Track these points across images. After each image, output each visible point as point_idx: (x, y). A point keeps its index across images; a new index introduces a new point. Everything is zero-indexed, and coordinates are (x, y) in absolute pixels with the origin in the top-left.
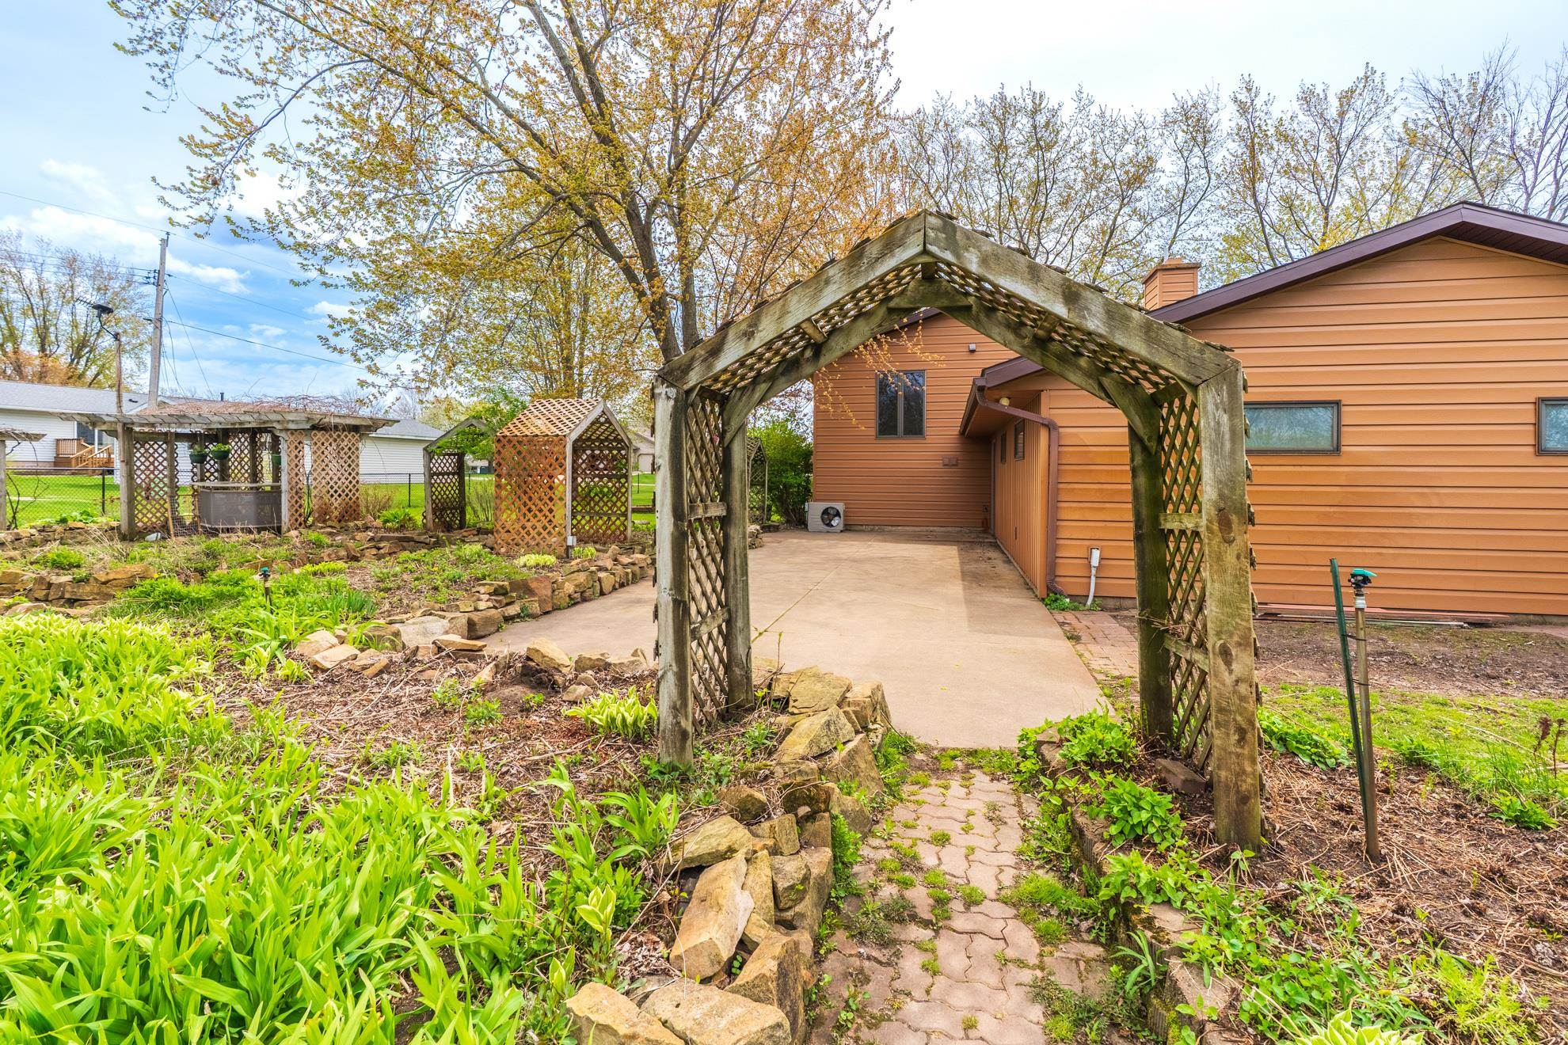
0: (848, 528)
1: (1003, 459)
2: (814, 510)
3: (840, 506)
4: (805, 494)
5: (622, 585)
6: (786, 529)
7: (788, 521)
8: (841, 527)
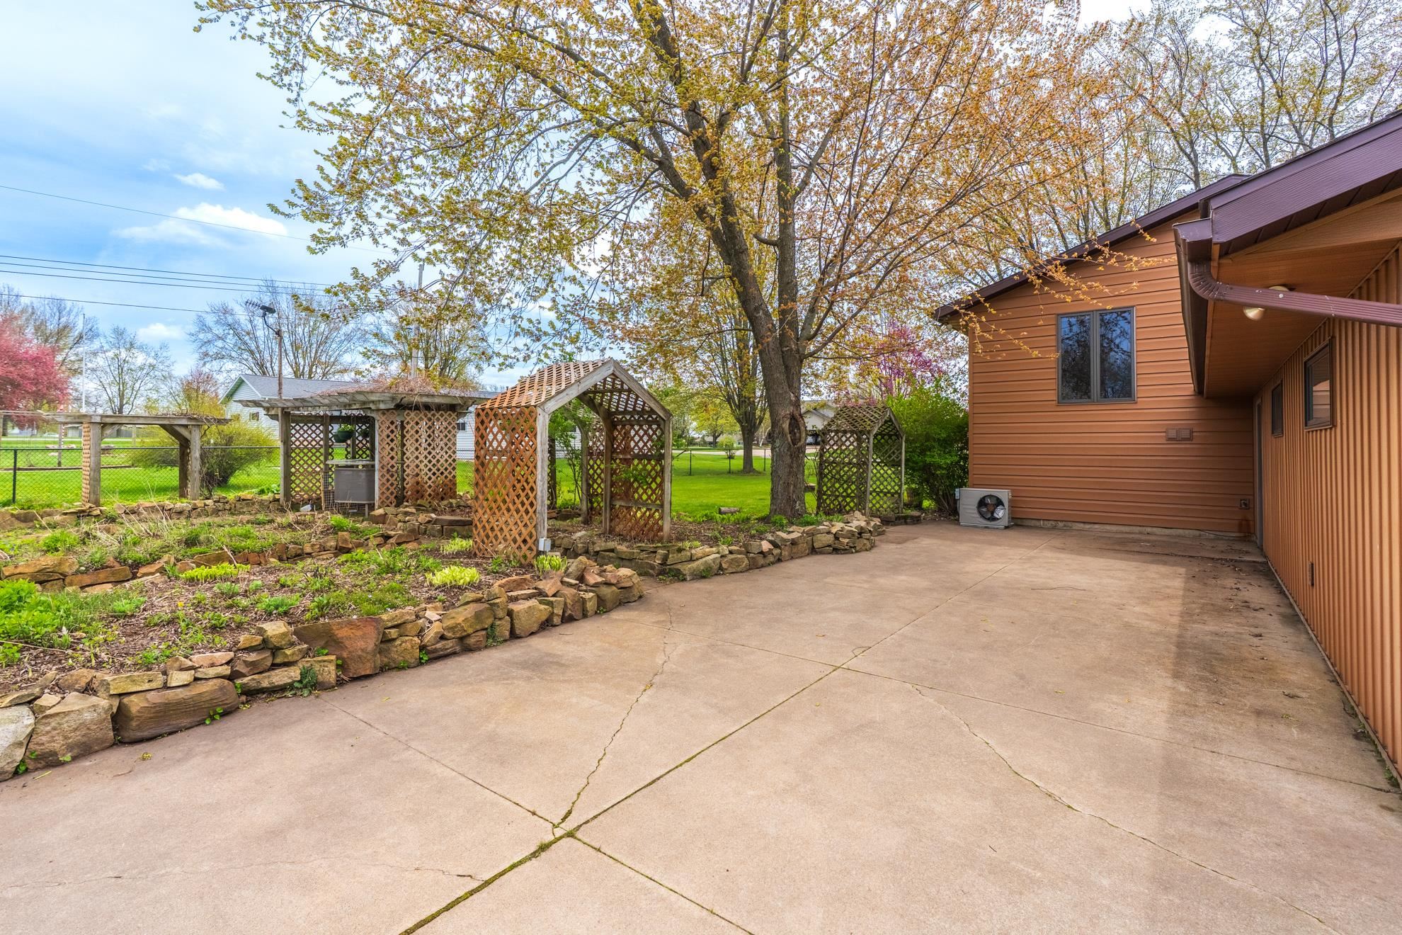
0: (1018, 523)
1: (1277, 427)
2: (969, 497)
3: (1004, 495)
4: (960, 476)
5: (568, 619)
6: (933, 520)
7: (940, 510)
8: (1005, 522)
